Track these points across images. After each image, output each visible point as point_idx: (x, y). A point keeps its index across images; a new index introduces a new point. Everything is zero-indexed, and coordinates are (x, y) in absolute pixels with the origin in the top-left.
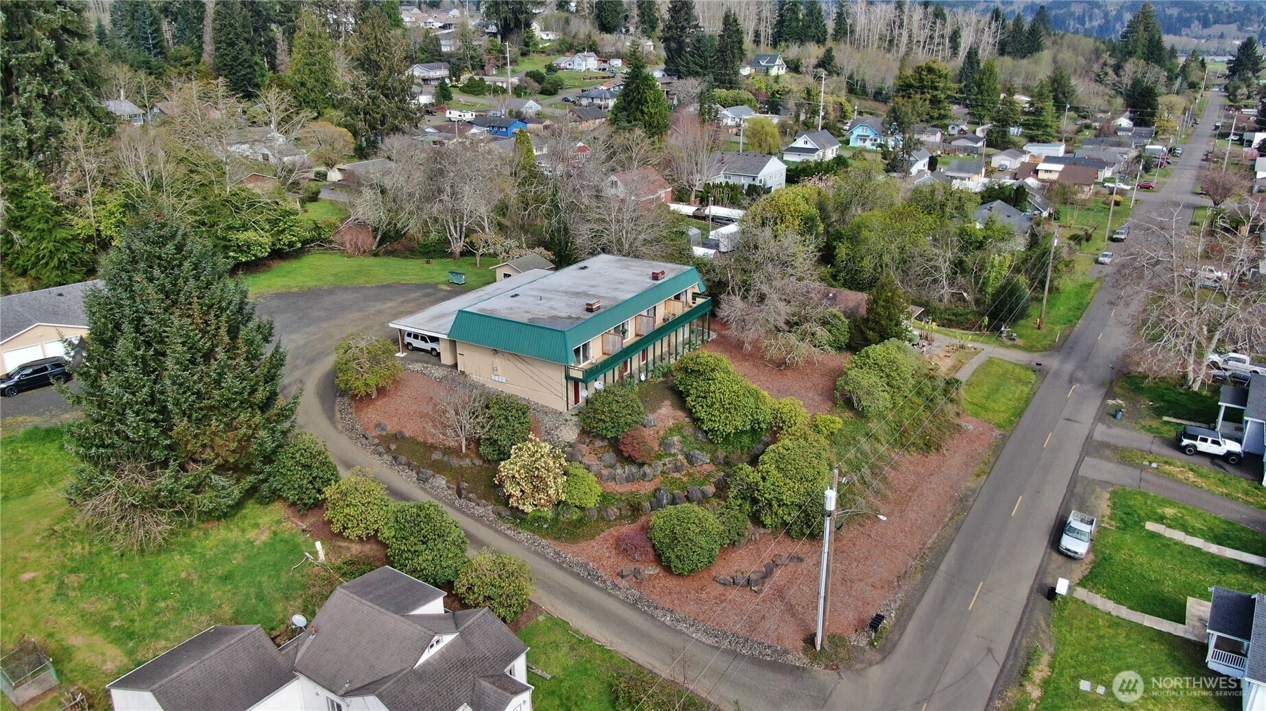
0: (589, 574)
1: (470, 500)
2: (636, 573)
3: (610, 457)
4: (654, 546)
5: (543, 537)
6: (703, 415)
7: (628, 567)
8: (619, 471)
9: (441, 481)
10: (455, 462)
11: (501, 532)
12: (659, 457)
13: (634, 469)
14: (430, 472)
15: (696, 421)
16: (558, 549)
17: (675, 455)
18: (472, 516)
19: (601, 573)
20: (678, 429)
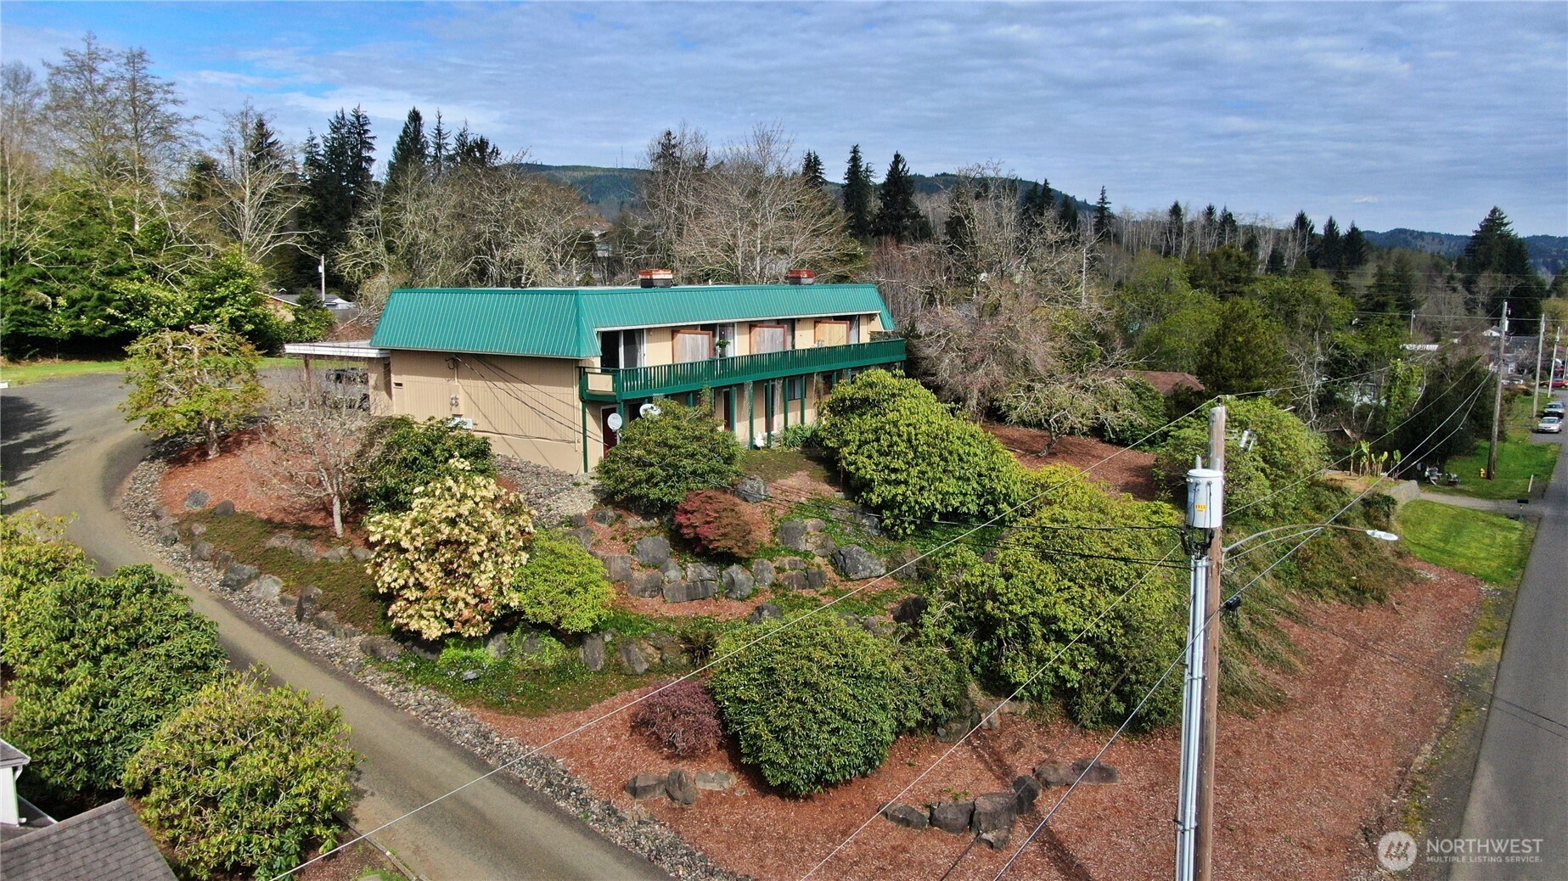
1: (320, 624)
2: (673, 786)
3: (655, 543)
5: (460, 700)
7: (652, 767)
8: (673, 574)
9: (270, 588)
10: (313, 552)
12: (771, 553)
13: (707, 572)
14: (249, 569)
16: (486, 726)
17: (807, 554)
20: (820, 506)
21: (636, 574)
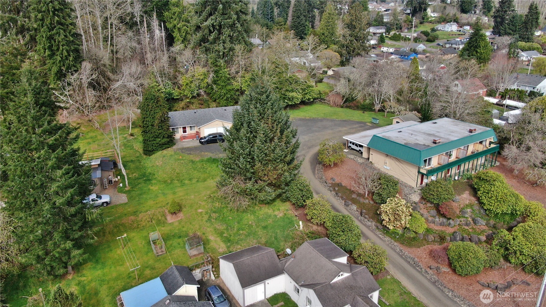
0: (415, 264)
1: (365, 218)
2: (438, 269)
3: (434, 212)
4: (449, 258)
5: (395, 241)
6: (485, 201)
7: (434, 265)
8: (437, 219)
9: (354, 207)
10: (362, 200)
11: (376, 235)
12: (459, 217)
13: (445, 220)
14: (350, 202)
15: (481, 203)
16: (401, 248)
17: (467, 218)
18: (365, 225)
19: (420, 264)
20: (471, 206)
21: (429, 218)
